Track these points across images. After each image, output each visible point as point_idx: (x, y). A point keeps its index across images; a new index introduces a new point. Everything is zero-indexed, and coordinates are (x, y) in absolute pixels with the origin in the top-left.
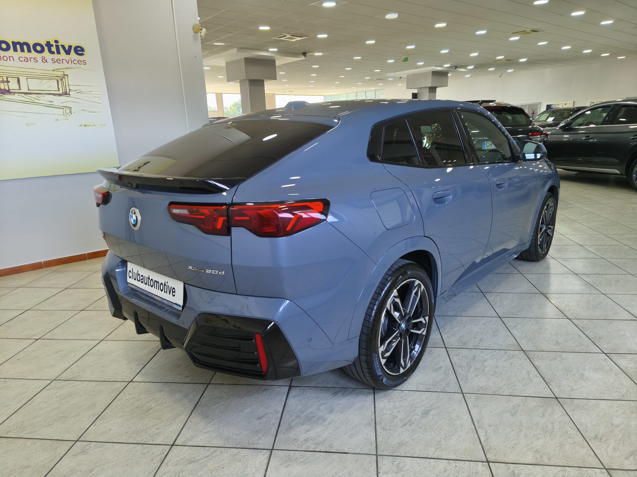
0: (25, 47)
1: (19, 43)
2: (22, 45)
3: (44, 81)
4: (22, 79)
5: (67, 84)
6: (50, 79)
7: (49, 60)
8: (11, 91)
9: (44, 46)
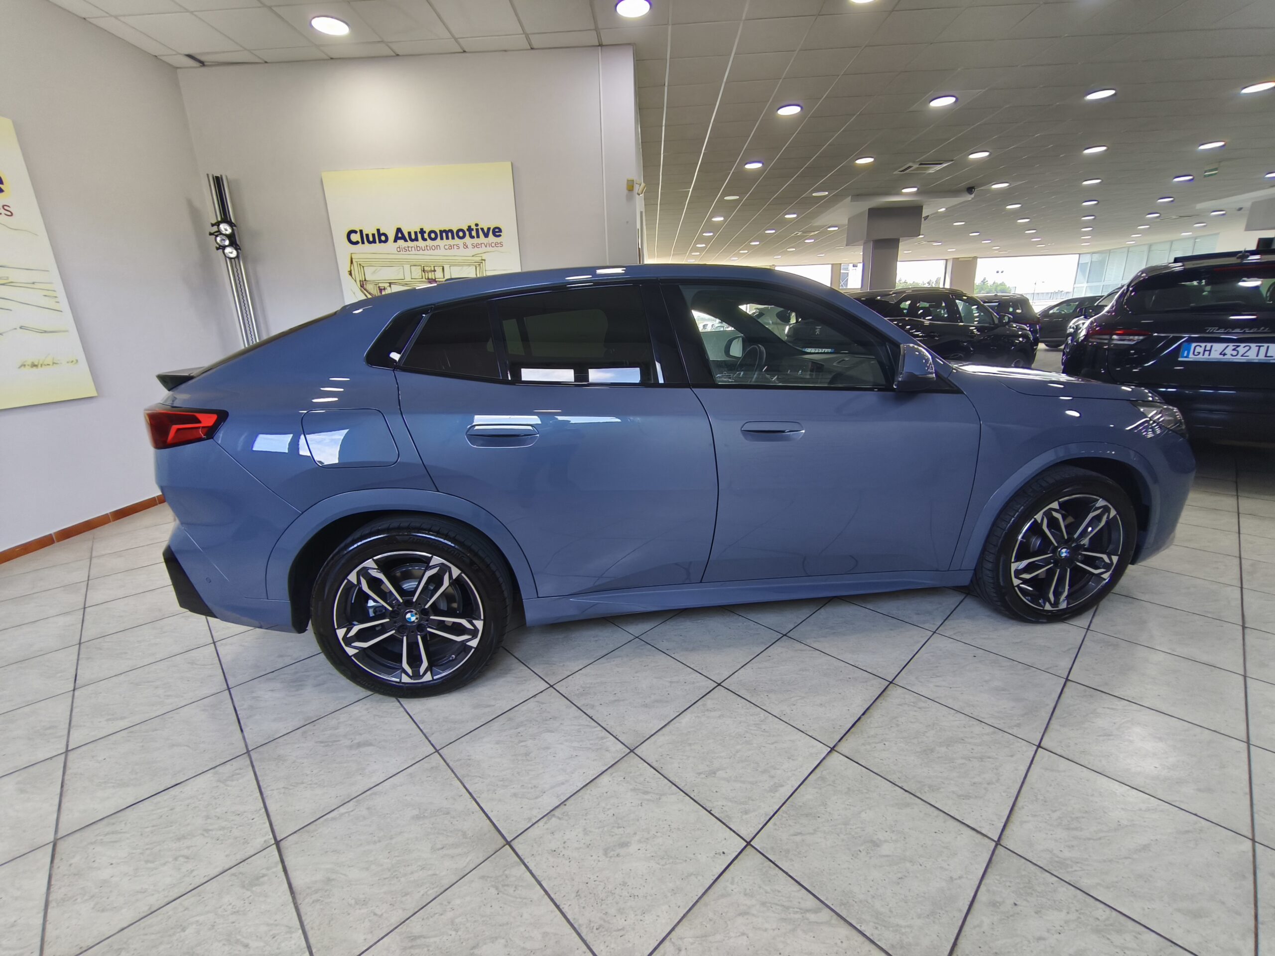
0: (450, 234)
1: (445, 231)
2: (447, 232)
3: (465, 268)
4: (446, 268)
5: (484, 270)
6: (469, 265)
7: (470, 246)
8: (437, 280)
9: (466, 230)
